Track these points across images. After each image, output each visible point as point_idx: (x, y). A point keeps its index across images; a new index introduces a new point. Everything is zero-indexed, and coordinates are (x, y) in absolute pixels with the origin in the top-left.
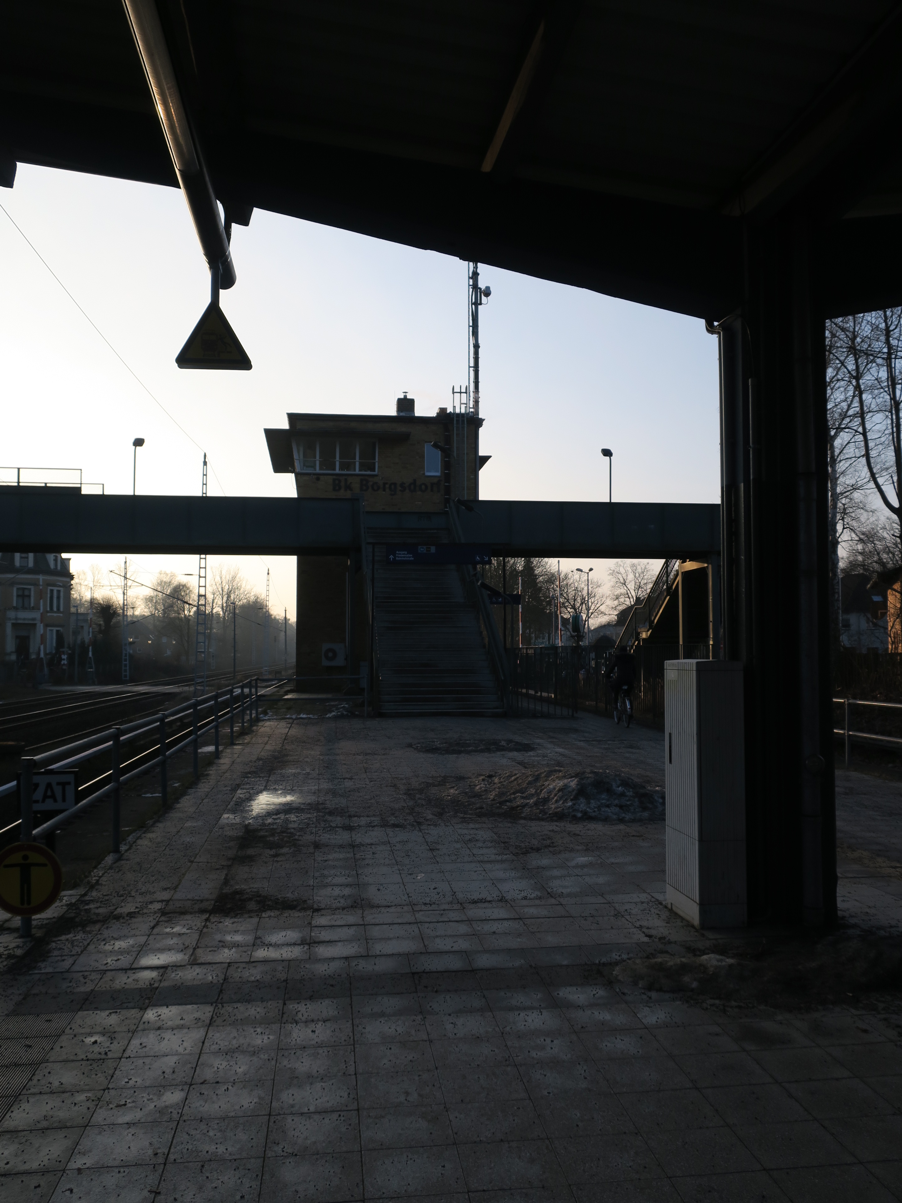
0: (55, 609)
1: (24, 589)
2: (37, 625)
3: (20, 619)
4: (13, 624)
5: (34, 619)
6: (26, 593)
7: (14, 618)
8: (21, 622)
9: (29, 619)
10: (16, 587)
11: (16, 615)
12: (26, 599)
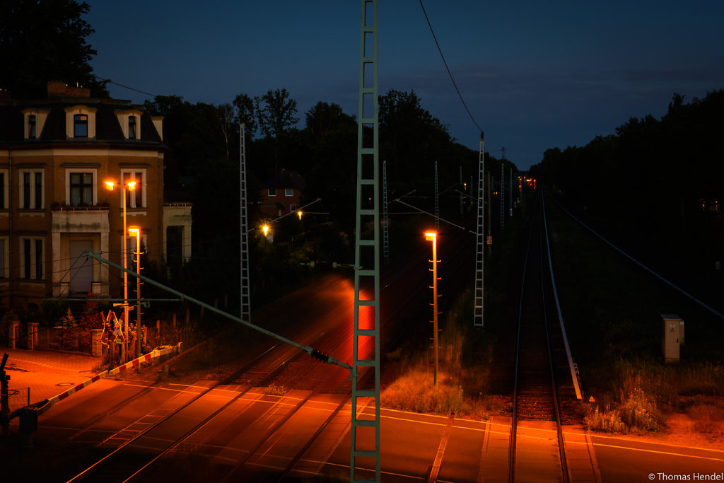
1: (81, 175)
2: (100, 233)
3: (74, 226)
4: (62, 234)
5: (96, 226)
6: (86, 181)
7: (65, 224)
8: (76, 230)
9: (88, 226)
10: (68, 171)
11: (67, 219)
12: (86, 191)
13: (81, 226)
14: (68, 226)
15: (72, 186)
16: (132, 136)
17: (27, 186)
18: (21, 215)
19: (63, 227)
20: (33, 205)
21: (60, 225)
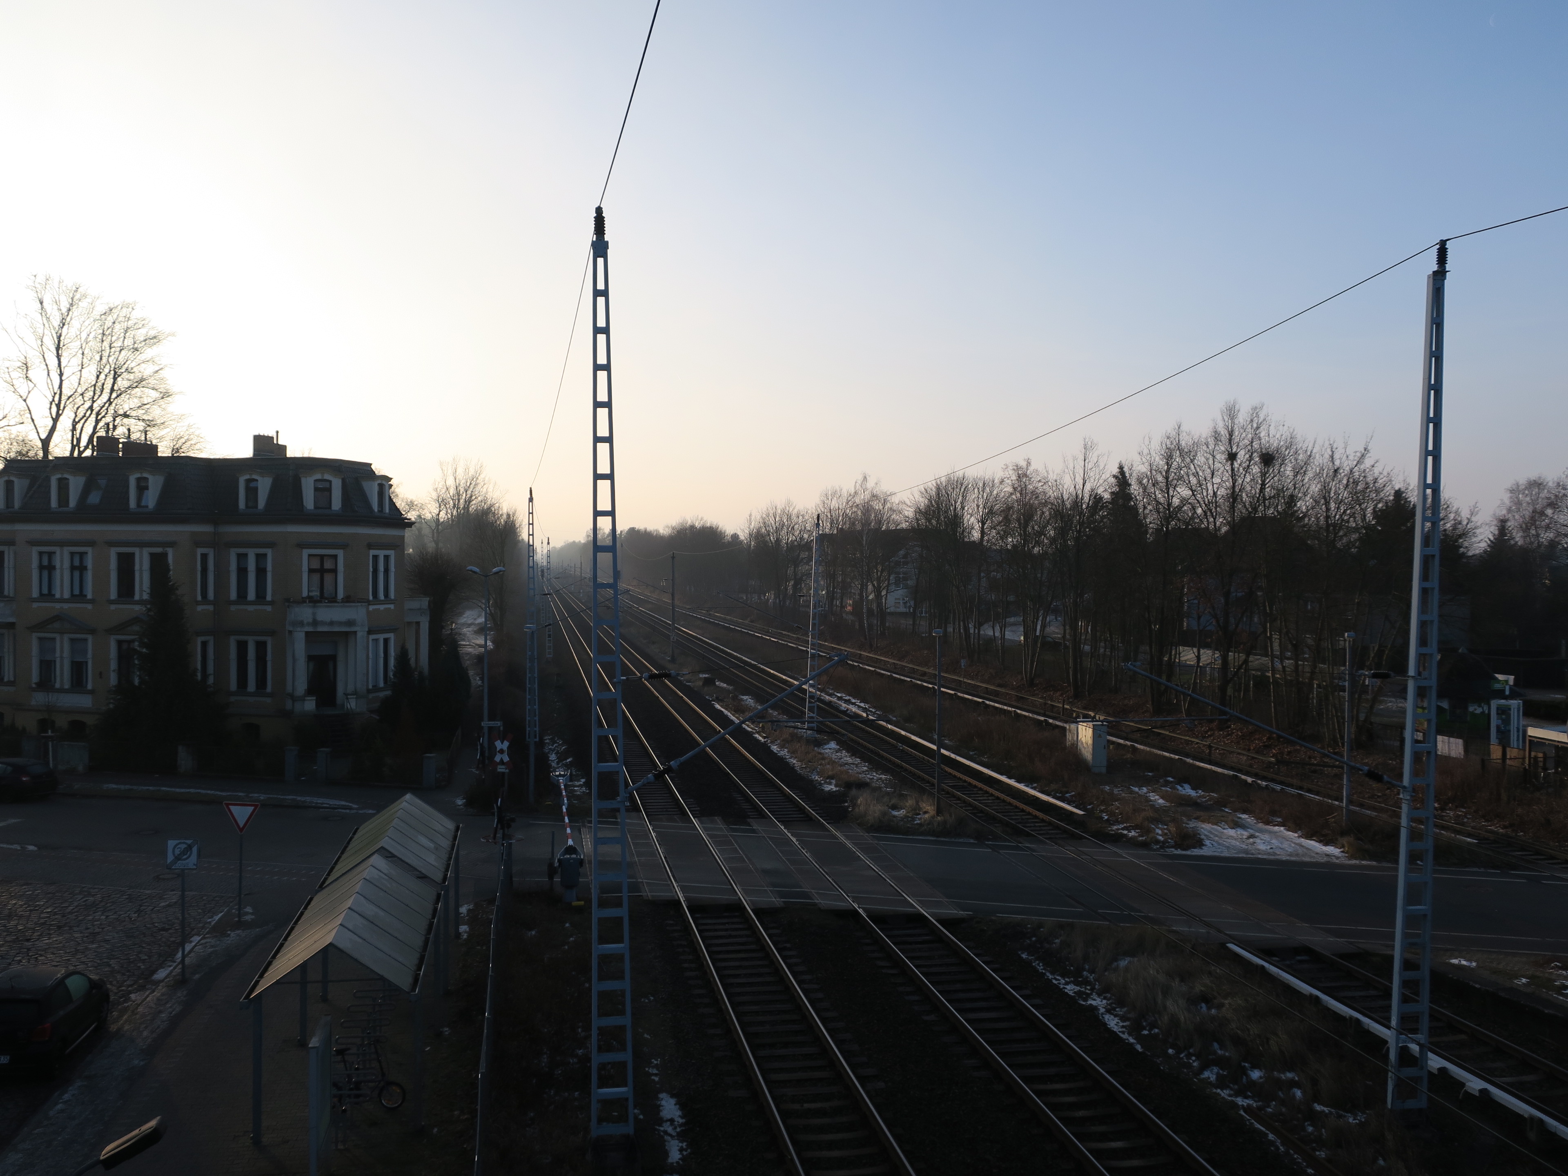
0: (381, 596)
1: (322, 557)
2: (355, 632)
3: (323, 623)
4: (307, 633)
5: (350, 623)
6: (328, 565)
7: (310, 620)
8: (325, 629)
9: (340, 623)
10: (306, 552)
11: (314, 614)
12: (328, 578)
13: (332, 623)
14: (315, 623)
15: (311, 571)
16: (380, 509)
17: (242, 572)
18: (233, 608)
19: (308, 624)
20: (251, 595)
21: (305, 622)
